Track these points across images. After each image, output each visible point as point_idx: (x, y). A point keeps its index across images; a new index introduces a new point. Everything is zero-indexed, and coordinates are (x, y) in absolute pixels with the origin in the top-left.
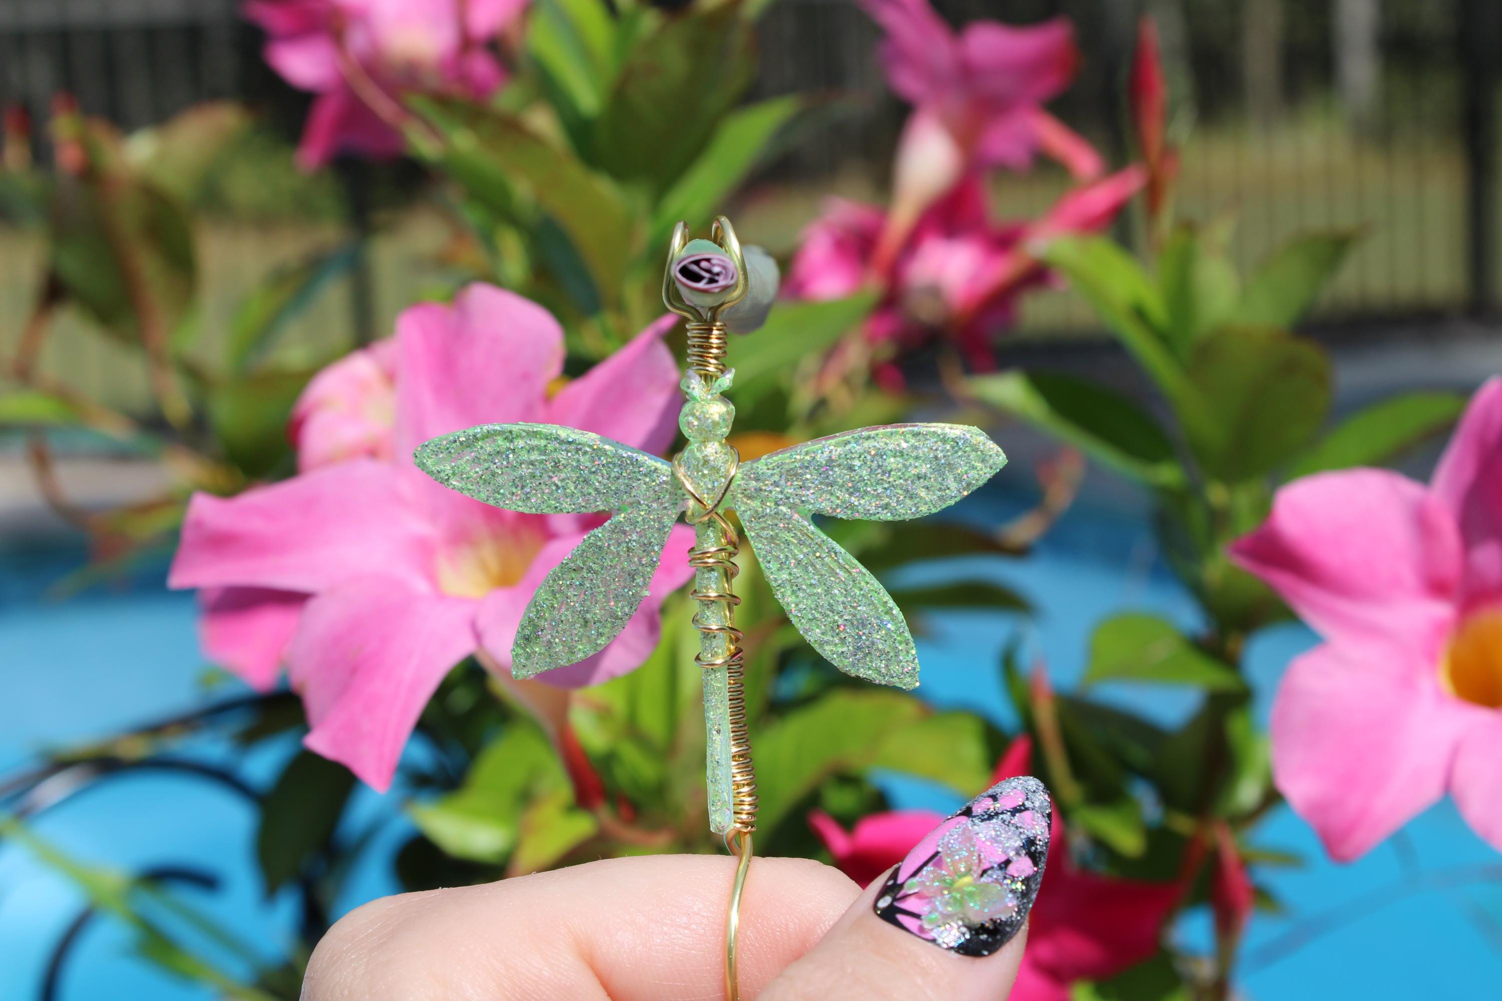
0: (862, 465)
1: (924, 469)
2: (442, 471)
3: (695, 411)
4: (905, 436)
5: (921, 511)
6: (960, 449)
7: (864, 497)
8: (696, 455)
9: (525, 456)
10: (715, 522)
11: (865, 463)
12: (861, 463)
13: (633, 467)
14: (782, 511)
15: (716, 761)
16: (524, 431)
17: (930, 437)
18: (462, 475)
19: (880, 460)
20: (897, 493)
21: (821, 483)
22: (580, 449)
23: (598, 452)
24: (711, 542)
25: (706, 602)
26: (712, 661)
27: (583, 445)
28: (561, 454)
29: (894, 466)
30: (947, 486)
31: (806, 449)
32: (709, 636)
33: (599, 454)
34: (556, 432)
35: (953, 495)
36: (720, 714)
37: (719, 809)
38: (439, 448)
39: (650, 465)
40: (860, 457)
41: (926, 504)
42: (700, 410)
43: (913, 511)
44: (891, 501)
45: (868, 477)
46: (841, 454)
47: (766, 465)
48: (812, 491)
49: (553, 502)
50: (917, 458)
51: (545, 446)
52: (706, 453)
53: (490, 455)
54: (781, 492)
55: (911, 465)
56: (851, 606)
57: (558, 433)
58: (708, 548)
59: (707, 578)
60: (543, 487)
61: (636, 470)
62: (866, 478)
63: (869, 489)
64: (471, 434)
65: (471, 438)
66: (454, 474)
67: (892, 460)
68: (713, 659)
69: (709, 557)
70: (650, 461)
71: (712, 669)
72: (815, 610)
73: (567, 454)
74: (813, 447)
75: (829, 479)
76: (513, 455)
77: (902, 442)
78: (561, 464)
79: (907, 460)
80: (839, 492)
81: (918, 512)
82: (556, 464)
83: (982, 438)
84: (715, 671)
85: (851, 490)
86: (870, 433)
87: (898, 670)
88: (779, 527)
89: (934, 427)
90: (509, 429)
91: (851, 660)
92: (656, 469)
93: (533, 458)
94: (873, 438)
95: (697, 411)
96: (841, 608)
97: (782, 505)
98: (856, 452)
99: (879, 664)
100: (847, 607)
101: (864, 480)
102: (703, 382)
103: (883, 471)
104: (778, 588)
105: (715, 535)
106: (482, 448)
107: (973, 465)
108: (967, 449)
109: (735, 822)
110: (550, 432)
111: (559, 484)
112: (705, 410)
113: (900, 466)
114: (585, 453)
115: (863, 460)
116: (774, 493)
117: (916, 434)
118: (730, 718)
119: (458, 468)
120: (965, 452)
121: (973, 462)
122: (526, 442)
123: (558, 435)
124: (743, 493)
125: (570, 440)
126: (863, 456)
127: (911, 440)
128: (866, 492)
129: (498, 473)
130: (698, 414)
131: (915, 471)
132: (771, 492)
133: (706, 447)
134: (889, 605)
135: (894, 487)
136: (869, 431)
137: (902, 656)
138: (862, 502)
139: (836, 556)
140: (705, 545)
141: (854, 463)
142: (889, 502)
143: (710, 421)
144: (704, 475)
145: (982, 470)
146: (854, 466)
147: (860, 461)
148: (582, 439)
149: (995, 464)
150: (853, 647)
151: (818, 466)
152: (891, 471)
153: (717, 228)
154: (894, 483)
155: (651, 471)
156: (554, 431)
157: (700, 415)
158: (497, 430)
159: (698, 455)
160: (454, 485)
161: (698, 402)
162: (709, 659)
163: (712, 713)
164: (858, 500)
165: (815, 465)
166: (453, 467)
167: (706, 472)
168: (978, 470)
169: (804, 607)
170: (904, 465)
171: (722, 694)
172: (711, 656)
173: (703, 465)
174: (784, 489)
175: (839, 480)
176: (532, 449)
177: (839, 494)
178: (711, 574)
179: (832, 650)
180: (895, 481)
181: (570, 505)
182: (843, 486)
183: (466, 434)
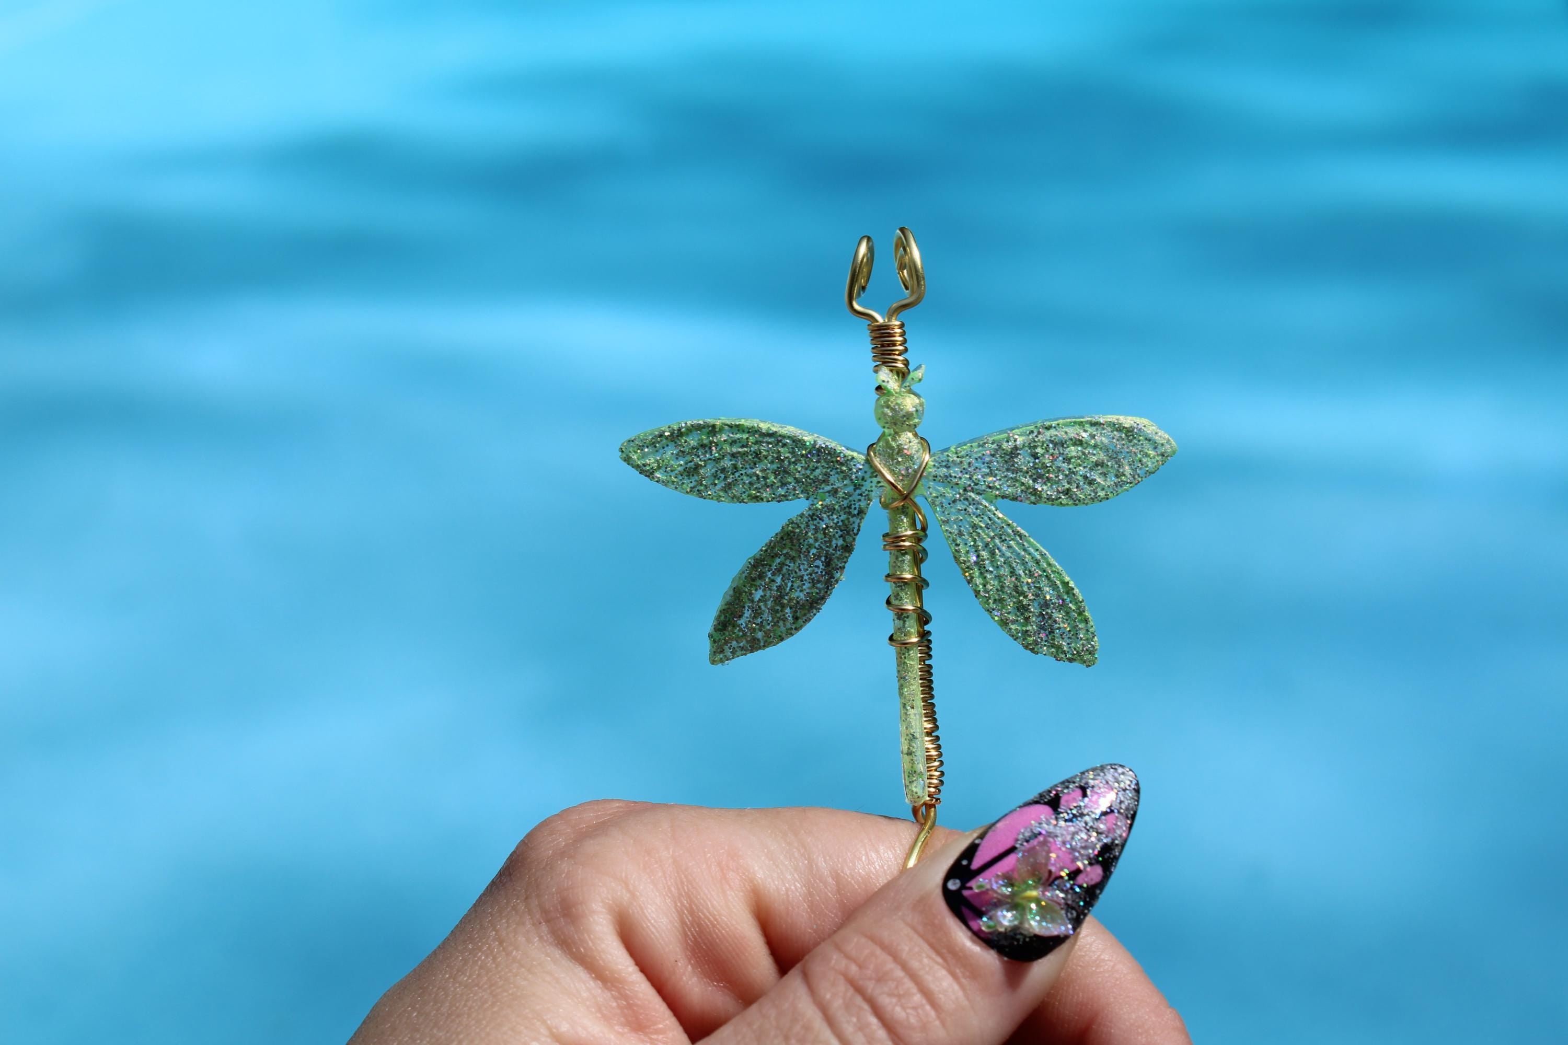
0: (1044, 453)
1: (1102, 456)
2: (647, 464)
3: (890, 403)
4: (1084, 426)
5: (1099, 496)
6: (1135, 438)
7: (1047, 483)
8: (891, 445)
9: (727, 448)
10: (908, 508)
11: (1048, 451)
12: (1043, 451)
13: (831, 457)
14: (970, 496)
15: (911, 734)
16: (727, 425)
17: (1107, 427)
18: (666, 468)
19: (1061, 448)
20: (1077, 479)
21: (1008, 470)
22: (780, 441)
23: (797, 444)
24: (904, 527)
25: (900, 584)
26: (905, 640)
27: (784, 437)
28: (763, 446)
29: (1074, 454)
30: (1123, 473)
31: (992, 439)
32: (903, 617)
33: (798, 446)
34: (758, 426)
35: (1129, 481)
36: (914, 690)
37: (915, 780)
38: (645, 443)
39: (847, 455)
40: (1043, 445)
41: (1103, 489)
42: (894, 403)
43: (1092, 496)
44: (1071, 487)
45: (1051, 464)
46: (1025, 443)
47: (956, 453)
48: (998, 478)
49: (754, 492)
50: (1095, 446)
51: (747, 438)
52: (900, 442)
53: (693, 448)
54: (970, 478)
55: (1089, 453)
56: (1035, 587)
57: (760, 426)
58: (902, 532)
59: (901, 561)
60: (745, 478)
61: (834, 459)
62: (1048, 465)
63: (1051, 475)
64: (676, 429)
65: (676, 432)
66: (659, 467)
67: (1072, 448)
68: (906, 638)
69: (904, 541)
70: (846, 450)
71: (906, 648)
72: (1001, 590)
73: (768, 446)
74: (999, 436)
75: (1014, 466)
76: (716, 448)
77: (1082, 431)
78: (762, 456)
79: (1086, 448)
80: (1024, 479)
81: (1096, 498)
82: (757, 454)
83: (1154, 428)
84: (908, 650)
85: (1034, 477)
86: (1052, 423)
87: (1079, 648)
88: (968, 512)
89: (1110, 418)
90: (712, 423)
91: (1034, 638)
92: (853, 458)
93: (734, 450)
94: (1055, 427)
95: (892, 403)
96: (1025, 589)
97: (970, 491)
98: (1039, 440)
99: (1061, 642)
100: (1031, 587)
101: (1047, 467)
103: (1064, 459)
104: (966, 570)
105: (908, 519)
106: (686, 442)
107: (1146, 453)
108: (1141, 438)
109: (929, 787)
110: (752, 425)
111: (760, 474)
112: (899, 402)
113: (1080, 453)
114: (784, 445)
115: (1046, 448)
116: (963, 479)
117: (1094, 424)
118: (922, 696)
119: (663, 461)
120: (1139, 441)
121: (1146, 451)
122: (729, 436)
123: (760, 428)
124: (934, 480)
125: (771, 432)
126: (1045, 445)
127: (1089, 429)
128: (1048, 479)
129: (701, 465)
130: (892, 405)
131: (1094, 459)
132: (960, 478)
133: (899, 437)
134: (1070, 585)
135: (1074, 474)
136: (1050, 422)
137: (1082, 634)
138: (1045, 487)
139: (1021, 539)
140: (900, 530)
141: (1037, 451)
142: (1069, 488)
143: (904, 412)
144: (898, 462)
145: (1154, 458)
146: (1037, 453)
147: (1043, 449)
148: (783, 431)
149: (1165, 452)
150: (1036, 626)
151: (1004, 453)
152: (1072, 458)
154: (1074, 470)
155: (848, 460)
156: (756, 425)
157: (894, 406)
158: (701, 424)
159: (893, 444)
160: (659, 477)
161: (893, 395)
162: (902, 639)
163: (906, 690)
164: (1041, 486)
165: (1002, 454)
166: (658, 461)
167: (900, 459)
168: (1151, 458)
169: (991, 588)
170: (1084, 453)
171: (915, 672)
172: (905, 636)
173: (898, 453)
174: (973, 476)
175: (1023, 467)
176: (733, 442)
177: (1023, 480)
178: (904, 556)
179: (1017, 629)
180: (1075, 468)
181: (770, 494)
182: (1027, 472)
183: (671, 429)
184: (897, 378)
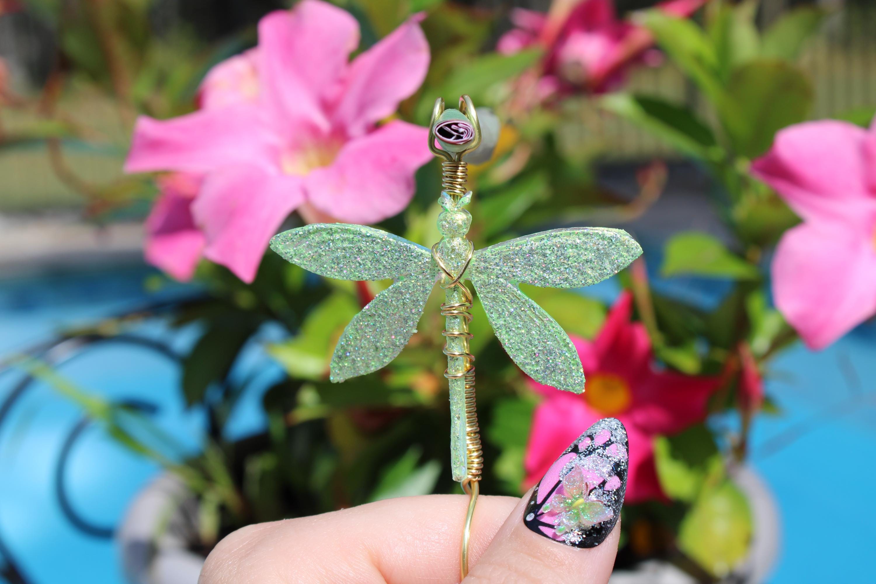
0: (551, 253)
1: (591, 256)
2: (288, 252)
3: (447, 218)
4: (579, 236)
5: (588, 282)
6: (613, 244)
7: (553, 273)
8: (447, 246)
9: (340, 245)
10: (458, 288)
11: (553, 252)
12: (550, 252)
13: (408, 252)
14: (500, 281)
15: (456, 437)
16: (339, 229)
17: (595, 236)
18: (300, 255)
19: (563, 250)
20: (573, 271)
21: (525, 264)
22: (374, 241)
23: (385, 243)
24: (455, 300)
25: (452, 338)
26: (455, 374)
27: (376, 238)
28: (363, 243)
29: (571, 254)
30: (604, 267)
31: (516, 243)
32: (454, 359)
33: (386, 244)
34: (360, 230)
35: (608, 273)
36: (460, 407)
37: (458, 467)
38: (286, 238)
39: (418, 251)
40: (550, 248)
41: (591, 278)
42: (450, 218)
43: (583, 282)
44: (569, 276)
45: (555, 261)
46: (538, 246)
47: (491, 252)
48: (519, 269)
49: (357, 274)
50: (586, 249)
51: (353, 238)
52: (453, 245)
53: (318, 243)
54: (500, 270)
55: (582, 253)
56: (543, 341)
57: (361, 230)
58: (453, 304)
59: (453, 323)
60: (351, 264)
61: (410, 254)
62: (553, 261)
63: (555, 269)
64: (306, 230)
65: (306, 232)
66: (295, 254)
67: (570, 250)
69: (454, 310)
70: (418, 249)
71: (455, 379)
72: (520, 343)
73: (366, 244)
74: (520, 242)
75: (530, 262)
76: (333, 244)
77: (577, 239)
78: (362, 250)
79: (579, 251)
80: (537, 270)
81: (586, 283)
82: (360, 250)
83: (627, 237)
84: (457, 381)
85: (544, 269)
86: (557, 233)
87: (571, 382)
88: (499, 291)
89: (597, 230)
90: (330, 227)
91: (542, 375)
92: (422, 254)
93: (345, 245)
94: (559, 236)
95: (448, 218)
96: (536, 343)
97: (500, 278)
98: (548, 245)
99: (560, 378)
100: (540, 342)
101: (553, 263)
102: (452, 200)
103: (564, 257)
104: (497, 329)
105: (458, 296)
106: (313, 239)
107: (621, 254)
108: (618, 244)
109: (468, 474)
110: (356, 229)
111: (361, 262)
112: (453, 218)
113: (575, 254)
114: (378, 243)
115: (552, 250)
116: (495, 270)
117: (586, 234)
118: (466, 410)
119: (298, 251)
120: (616, 246)
121: (621, 252)
122: (341, 236)
123: (361, 231)
124: (476, 270)
125: (368, 235)
126: (552, 248)
127: (582, 238)
128: (553, 270)
129: (323, 254)
130: (448, 220)
131: (585, 258)
132: (494, 269)
133: (453, 241)
134: (567, 341)
135: (571, 267)
136: (556, 232)
137: (575, 373)
138: (551, 276)
139: (534, 310)
140: (452, 302)
141: (546, 252)
142: (568, 276)
143: (456, 224)
144: (452, 258)
145: (627, 257)
146: (546, 254)
147: (550, 251)
148: (376, 234)
149: (635, 254)
150: (544, 367)
151: (524, 253)
152: (569, 257)
153: (462, 102)
154: (571, 265)
155: (418, 255)
156: (358, 229)
157: (450, 221)
158: (322, 228)
159: (449, 246)
160: (296, 261)
161: (449, 212)
162: (453, 373)
163: (455, 407)
164: (549, 275)
165: (522, 253)
166: (295, 251)
167: (453, 256)
168: (624, 258)
169: (514, 341)
170: (578, 254)
171: (461, 395)
172: (455, 371)
173: (451, 252)
174: (502, 268)
175: (536, 262)
176: (345, 240)
177: (536, 271)
178: (455, 320)
179: (530, 369)
180: (572, 263)
181: (368, 275)
182: (539, 266)
183: (303, 230)
184: (453, 200)
